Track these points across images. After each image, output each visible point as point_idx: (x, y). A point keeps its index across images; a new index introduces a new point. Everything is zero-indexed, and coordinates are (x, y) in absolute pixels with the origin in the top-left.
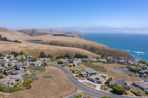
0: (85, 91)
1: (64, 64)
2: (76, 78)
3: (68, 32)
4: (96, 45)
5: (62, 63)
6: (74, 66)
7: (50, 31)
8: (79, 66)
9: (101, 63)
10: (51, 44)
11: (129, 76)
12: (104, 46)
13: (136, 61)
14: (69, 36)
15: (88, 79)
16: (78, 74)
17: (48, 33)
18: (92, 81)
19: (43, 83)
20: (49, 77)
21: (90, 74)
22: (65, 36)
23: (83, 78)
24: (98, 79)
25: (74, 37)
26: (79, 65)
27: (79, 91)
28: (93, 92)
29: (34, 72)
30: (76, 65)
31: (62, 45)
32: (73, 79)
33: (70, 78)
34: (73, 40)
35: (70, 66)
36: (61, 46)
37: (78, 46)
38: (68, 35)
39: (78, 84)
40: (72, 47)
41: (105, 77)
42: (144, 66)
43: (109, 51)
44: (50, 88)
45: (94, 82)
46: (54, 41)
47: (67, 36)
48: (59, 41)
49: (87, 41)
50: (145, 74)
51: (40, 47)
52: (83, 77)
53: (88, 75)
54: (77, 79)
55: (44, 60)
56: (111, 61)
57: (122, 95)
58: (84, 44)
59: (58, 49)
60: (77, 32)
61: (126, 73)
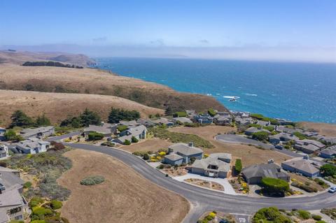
0: (207, 203)
1: (105, 138)
2: (163, 171)
3: (59, 57)
4: (145, 87)
5: (99, 137)
6: (134, 140)
7: (10, 54)
8: (144, 140)
9: (182, 126)
10: (29, 87)
11: (260, 150)
12: (161, 86)
13: (244, 115)
14: (67, 66)
15: (190, 171)
16: (159, 160)
17: (6, 59)
18: (203, 173)
19: (91, 204)
20: (97, 182)
21: (189, 157)
22: (58, 65)
23: (179, 170)
24: (214, 167)
25: (82, 68)
26: (143, 138)
27: (195, 207)
28: (227, 202)
29: (42, 175)
30: (137, 138)
31: (60, 89)
32: (158, 177)
33: (148, 175)
34: (84, 75)
35: (127, 143)
36: (56, 92)
37: (101, 89)
38: (65, 64)
39: (179, 186)
40: (87, 92)
41: (227, 161)
42: (267, 125)
43: (176, 99)
44: (122, 214)
45: (208, 176)
46: (34, 80)
47: (63, 66)
48: (48, 81)
49: (117, 78)
50: (281, 142)
51: (6, 99)
52: (176, 166)
53: (184, 161)
54: (167, 176)
55: (38, 134)
56: (202, 120)
57: (286, 197)
58: (116, 84)
59: (59, 100)
60: (81, 55)
61: (250, 145)
